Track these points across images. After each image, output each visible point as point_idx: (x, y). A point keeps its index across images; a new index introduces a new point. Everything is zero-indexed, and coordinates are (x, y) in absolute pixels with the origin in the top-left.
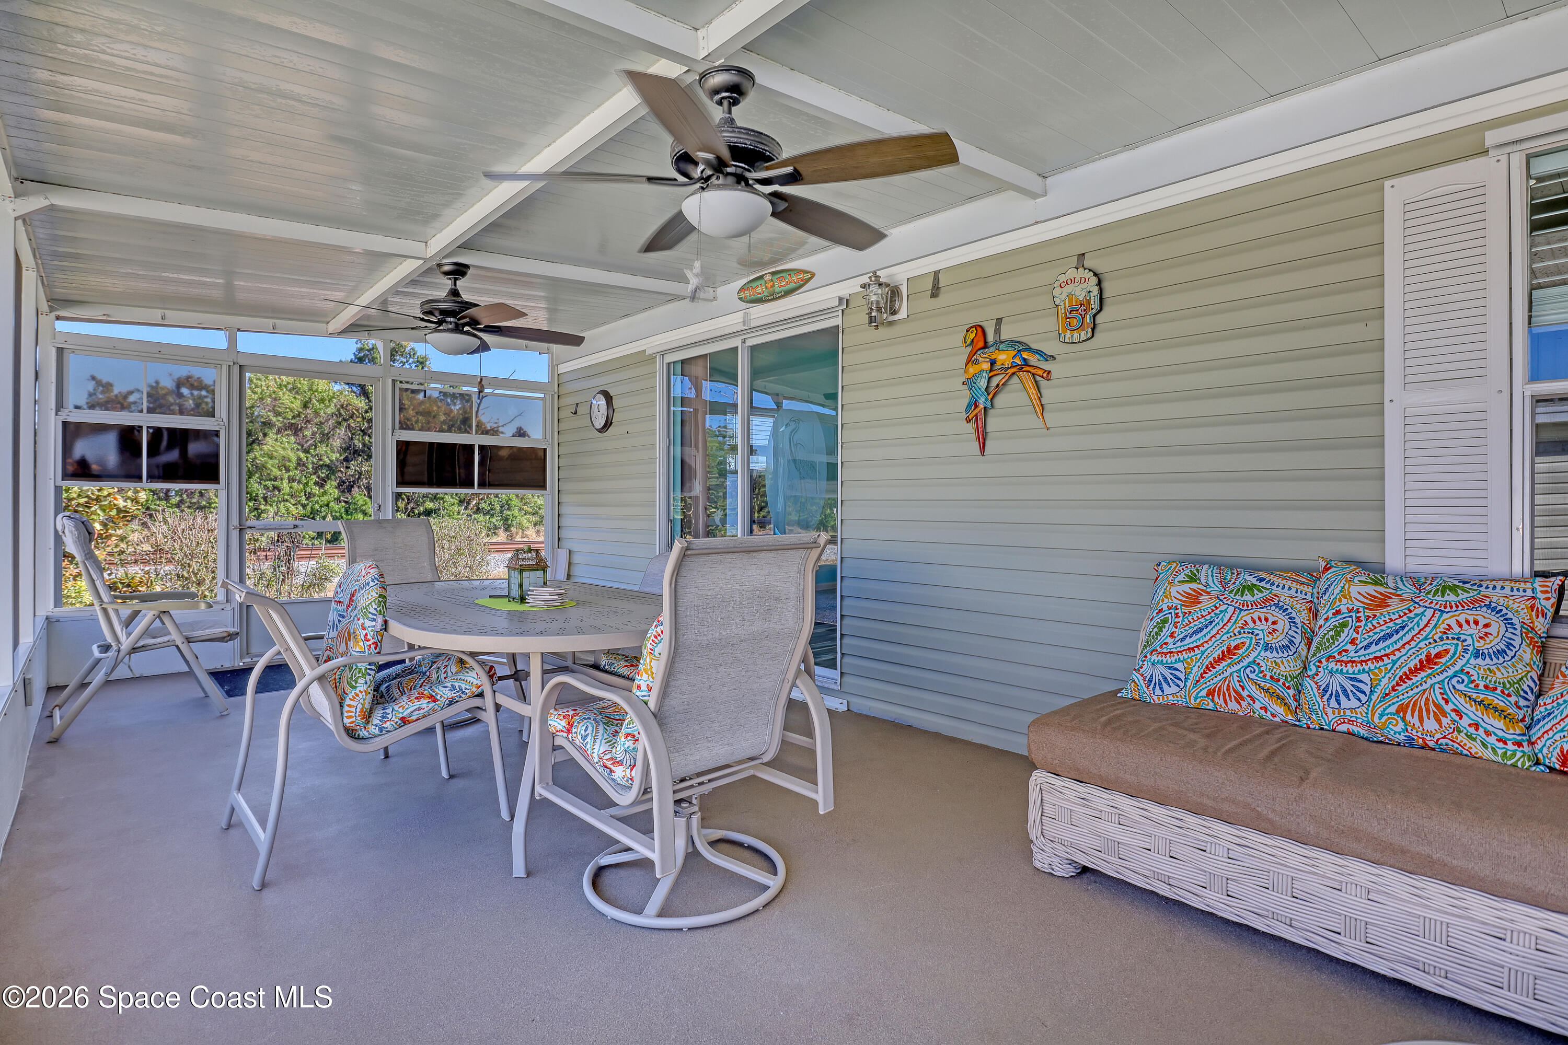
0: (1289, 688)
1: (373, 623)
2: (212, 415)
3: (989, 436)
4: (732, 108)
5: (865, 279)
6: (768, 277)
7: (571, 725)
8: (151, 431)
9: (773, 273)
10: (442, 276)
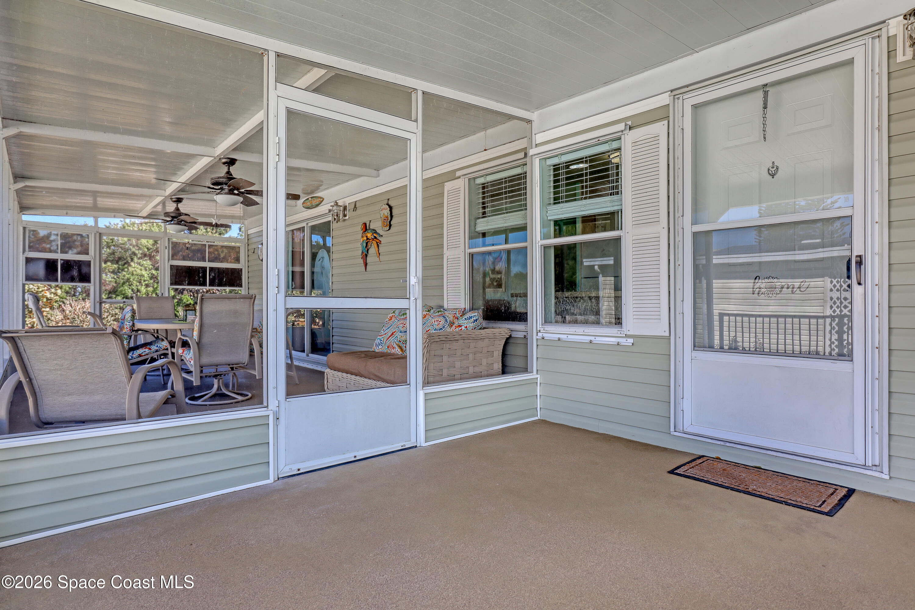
0: (404, 344)
1: (129, 324)
2: (88, 254)
3: (368, 264)
4: (230, 167)
5: (333, 204)
6: (310, 199)
7: (183, 351)
8: (62, 262)
9: (312, 198)
10: (172, 203)
